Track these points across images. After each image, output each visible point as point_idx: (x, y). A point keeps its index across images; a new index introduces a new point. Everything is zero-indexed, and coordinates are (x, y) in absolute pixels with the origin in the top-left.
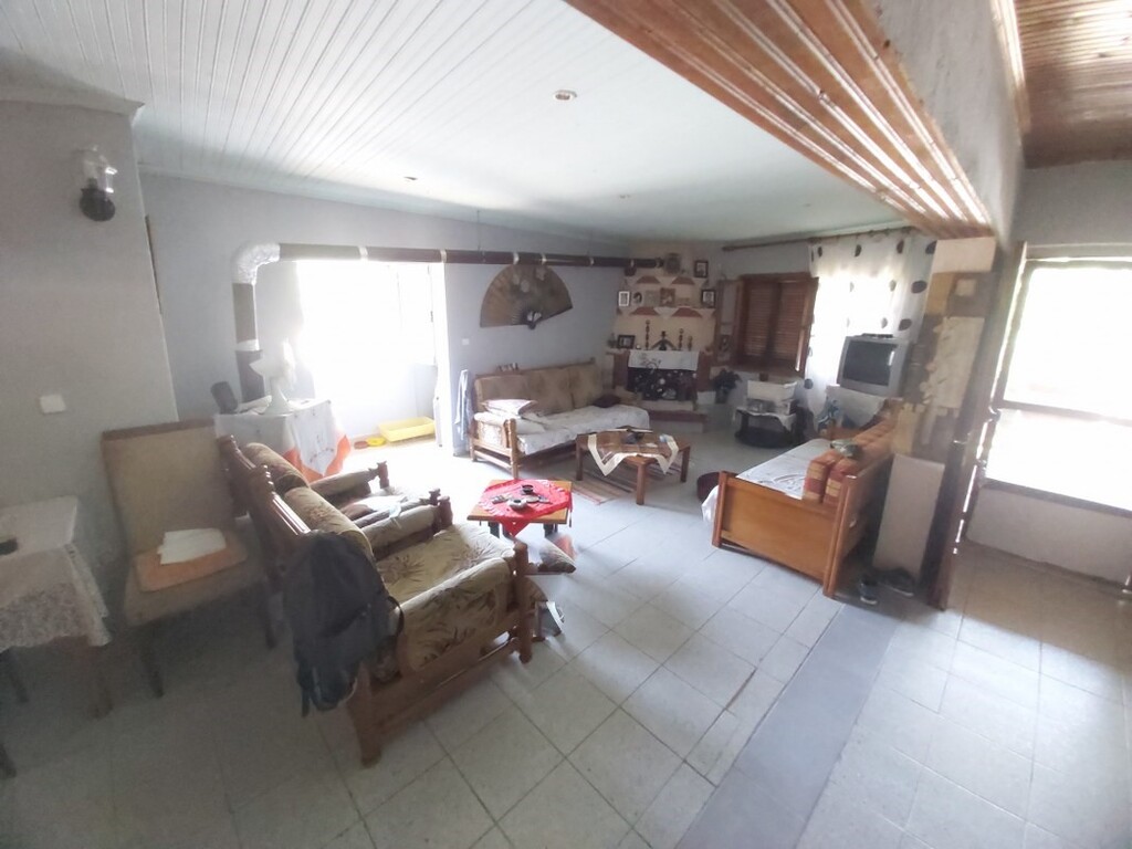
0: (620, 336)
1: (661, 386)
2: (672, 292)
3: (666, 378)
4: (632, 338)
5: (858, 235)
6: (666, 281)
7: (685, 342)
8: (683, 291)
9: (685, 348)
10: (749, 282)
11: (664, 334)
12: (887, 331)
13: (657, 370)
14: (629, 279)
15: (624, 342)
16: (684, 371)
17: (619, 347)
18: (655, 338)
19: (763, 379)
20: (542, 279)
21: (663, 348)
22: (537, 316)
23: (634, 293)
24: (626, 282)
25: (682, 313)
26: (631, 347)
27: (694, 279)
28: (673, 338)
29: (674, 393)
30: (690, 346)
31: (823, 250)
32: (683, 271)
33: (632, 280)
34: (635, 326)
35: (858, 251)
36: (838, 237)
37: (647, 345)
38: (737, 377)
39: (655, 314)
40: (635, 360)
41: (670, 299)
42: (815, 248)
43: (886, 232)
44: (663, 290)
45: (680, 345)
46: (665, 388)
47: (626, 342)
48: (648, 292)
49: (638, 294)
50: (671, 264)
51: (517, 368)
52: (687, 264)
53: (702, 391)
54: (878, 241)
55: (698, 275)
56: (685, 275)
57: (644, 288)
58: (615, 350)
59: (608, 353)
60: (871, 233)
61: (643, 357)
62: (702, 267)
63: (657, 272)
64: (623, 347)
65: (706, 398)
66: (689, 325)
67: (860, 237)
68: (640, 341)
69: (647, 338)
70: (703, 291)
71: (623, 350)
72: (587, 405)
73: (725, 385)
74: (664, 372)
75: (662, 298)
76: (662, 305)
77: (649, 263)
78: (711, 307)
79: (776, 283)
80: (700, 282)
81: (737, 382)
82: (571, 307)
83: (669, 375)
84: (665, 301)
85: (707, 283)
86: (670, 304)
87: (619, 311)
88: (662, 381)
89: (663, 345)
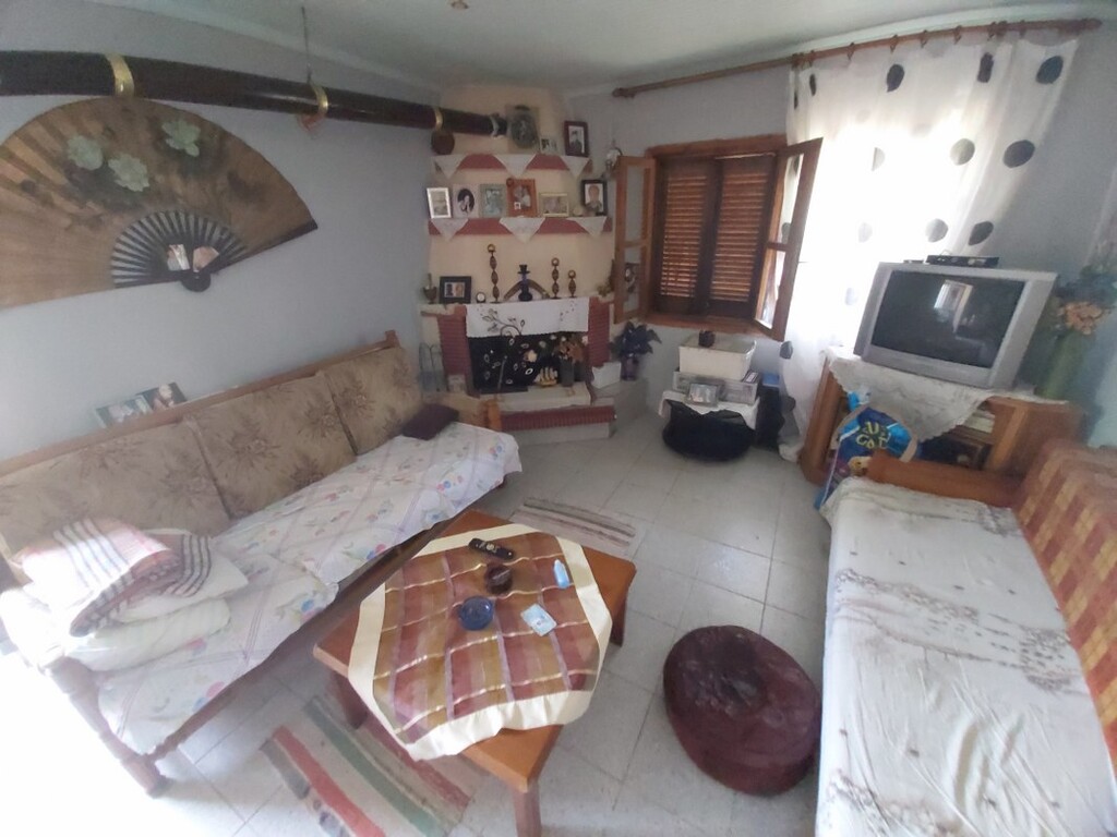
0: (444, 279)
1: (530, 364)
2: (529, 187)
3: (537, 350)
4: (467, 281)
5: (894, 42)
6: (517, 164)
7: (563, 281)
8: (550, 184)
9: (564, 293)
10: (665, 160)
11: (524, 270)
12: (942, 248)
13: (521, 339)
14: (442, 160)
15: (451, 292)
16: (568, 334)
17: (445, 301)
18: (510, 279)
19: (706, 342)
20: (193, 151)
21: (525, 297)
22: (202, 257)
23: (457, 188)
24: (438, 169)
25: (552, 227)
26: (467, 299)
27: (566, 159)
28: (541, 277)
29: (554, 374)
30: (572, 288)
31: (819, 83)
32: (545, 142)
33: (450, 162)
34: (466, 257)
35: (895, 78)
36: (852, 49)
37: (496, 293)
38: (653, 335)
39: (504, 231)
40: (478, 324)
41: (527, 200)
42: (804, 76)
43: (957, 33)
44: (511, 183)
45: (556, 288)
46: (538, 366)
47: (456, 290)
48: (485, 188)
49: (464, 193)
50: (520, 127)
51: (178, 395)
52: (549, 128)
53: (599, 365)
54: (936, 54)
55: (571, 150)
56: (548, 151)
57: (475, 179)
58: (439, 308)
59: (424, 314)
60: (923, 37)
61: (492, 317)
62: (577, 135)
63: (495, 144)
64: (453, 300)
65: (606, 376)
66: (565, 248)
67: (900, 47)
68: (482, 284)
69: (495, 279)
70: (584, 182)
71: (451, 309)
72: (391, 436)
73: (632, 348)
74: (533, 341)
75: (513, 199)
76: (513, 213)
77: (478, 125)
78: (598, 214)
79: (714, 160)
80: (576, 164)
81: (652, 343)
82: (310, 226)
83: (542, 344)
84: (518, 206)
85: (588, 168)
86: (528, 211)
87: (433, 230)
88: (532, 356)
89: (525, 291)
